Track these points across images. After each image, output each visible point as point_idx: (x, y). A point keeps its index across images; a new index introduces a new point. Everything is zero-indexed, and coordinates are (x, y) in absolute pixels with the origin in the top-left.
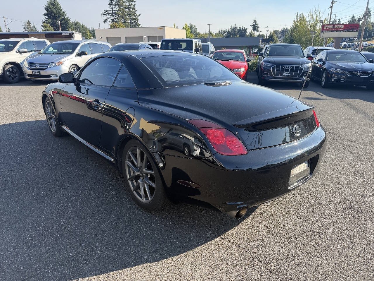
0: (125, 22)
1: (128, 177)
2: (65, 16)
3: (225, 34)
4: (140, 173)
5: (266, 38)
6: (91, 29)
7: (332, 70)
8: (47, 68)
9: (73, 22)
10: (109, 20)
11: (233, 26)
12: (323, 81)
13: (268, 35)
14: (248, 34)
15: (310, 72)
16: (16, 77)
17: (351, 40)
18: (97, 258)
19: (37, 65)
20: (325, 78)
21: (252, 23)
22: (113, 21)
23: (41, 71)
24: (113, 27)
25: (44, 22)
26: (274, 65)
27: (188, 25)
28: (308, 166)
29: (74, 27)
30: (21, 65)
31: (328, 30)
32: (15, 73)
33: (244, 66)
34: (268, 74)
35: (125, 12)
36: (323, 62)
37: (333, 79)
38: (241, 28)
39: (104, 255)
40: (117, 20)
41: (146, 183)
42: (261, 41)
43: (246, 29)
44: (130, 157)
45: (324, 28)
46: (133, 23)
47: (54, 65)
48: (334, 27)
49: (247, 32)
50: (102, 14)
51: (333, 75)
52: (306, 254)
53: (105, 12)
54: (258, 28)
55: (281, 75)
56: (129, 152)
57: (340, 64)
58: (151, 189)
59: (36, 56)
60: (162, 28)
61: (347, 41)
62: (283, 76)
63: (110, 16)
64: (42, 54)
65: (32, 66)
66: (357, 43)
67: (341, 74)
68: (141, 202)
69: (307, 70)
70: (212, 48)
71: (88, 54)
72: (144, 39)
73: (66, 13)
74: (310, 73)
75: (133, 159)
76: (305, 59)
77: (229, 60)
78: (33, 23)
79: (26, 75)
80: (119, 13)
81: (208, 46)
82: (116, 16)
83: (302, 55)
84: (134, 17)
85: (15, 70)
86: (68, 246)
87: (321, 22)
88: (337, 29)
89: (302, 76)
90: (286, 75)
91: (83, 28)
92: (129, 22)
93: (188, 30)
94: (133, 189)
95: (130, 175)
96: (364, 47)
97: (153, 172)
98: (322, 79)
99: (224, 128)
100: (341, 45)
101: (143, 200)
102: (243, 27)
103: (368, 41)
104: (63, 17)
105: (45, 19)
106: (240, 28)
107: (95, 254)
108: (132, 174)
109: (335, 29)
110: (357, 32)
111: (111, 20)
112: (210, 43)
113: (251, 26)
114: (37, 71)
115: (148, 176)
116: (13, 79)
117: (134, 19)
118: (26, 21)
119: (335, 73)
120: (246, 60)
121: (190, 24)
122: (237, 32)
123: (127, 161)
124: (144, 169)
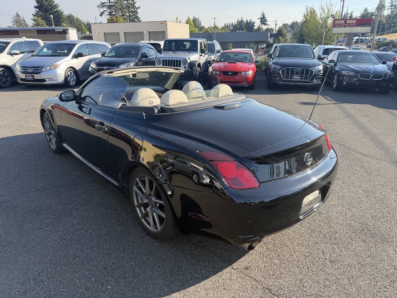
0: (123, 15)
1: (136, 204)
2: (57, 8)
3: (231, 28)
4: (149, 201)
5: (274, 32)
6: (86, 23)
7: (344, 72)
8: (41, 72)
9: (67, 15)
10: (106, 13)
11: (240, 19)
12: (335, 84)
13: (277, 29)
14: (256, 28)
15: (321, 74)
16: (7, 81)
17: (363, 35)
18: (108, 295)
19: (30, 69)
20: (337, 81)
21: (260, 16)
22: (110, 14)
23: (35, 75)
24: (110, 21)
25: (34, 15)
26: (283, 68)
27: (191, 18)
28: (320, 193)
29: (68, 20)
30: (12, 68)
31: (340, 25)
32: (7, 77)
33: (252, 69)
34: (277, 77)
35: (123, 4)
36: (334, 63)
37: (344, 82)
38: (249, 22)
39: (115, 291)
40: (115, 13)
41: (155, 212)
42: (269, 35)
43: (254, 23)
44: (137, 184)
45: (336, 23)
46: (132, 16)
47: (48, 68)
48: (346, 22)
49: (254, 26)
50: (98, 7)
51: (345, 77)
52: (318, 284)
53: (101, 5)
54: (266, 21)
55: (291, 78)
56: (137, 179)
57: (352, 66)
58: (161, 219)
59: (28, 58)
60: (164, 23)
61: (359, 35)
62: (293, 80)
63: (107, 8)
64: (35, 56)
65: (25, 69)
66: (370, 37)
67: (353, 77)
68: (150, 230)
69: (318, 73)
70: (218, 47)
71: (85, 55)
72: (144, 35)
73: (59, 5)
74: (321, 76)
75: (140, 185)
76: (316, 61)
77: (237, 62)
78: (22, 17)
79: (19, 79)
80: (117, 5)
81: (214, 45)
82: (113, 9)
83: (313, 56)
84: (133, 9)
85: (6, 74)
86: (77, 281)
87: (333, 17)
88: (350, 24)
89: (312, 79)
90: (296, 78)
91: (77, 21)
92: (128, 15)
93: (191, 24)
94: (141, 216)
95: (138, 202)
96: (377, 41)
97: (162, 202)
98: (333, 81)
99: (235, 161)
100: (353, 40)
101: (151, 228)
102: (250, 20)
103: (381, 35)
104: (56, 10)
105: (36, 12)
106: (247, 21)
107: (105, 289)
108: (140, 201)
109: (347, 24)
110: (370, 28)
111: (109, 13)
112: (216, 41)
113: (259, 20)
114: (30, 75)
115: (157, 204)
116: (4, 83)
117: (133, 12)
118: (15, 14)
119: (347, 76)
120: (254, 61)
121: (194, 18)
122: (244, 26)
123: (135, 188)
124: (153, 198)
